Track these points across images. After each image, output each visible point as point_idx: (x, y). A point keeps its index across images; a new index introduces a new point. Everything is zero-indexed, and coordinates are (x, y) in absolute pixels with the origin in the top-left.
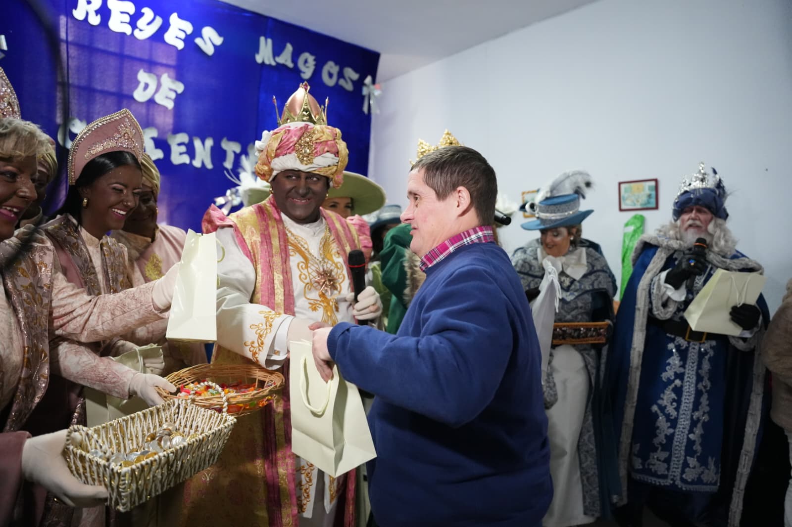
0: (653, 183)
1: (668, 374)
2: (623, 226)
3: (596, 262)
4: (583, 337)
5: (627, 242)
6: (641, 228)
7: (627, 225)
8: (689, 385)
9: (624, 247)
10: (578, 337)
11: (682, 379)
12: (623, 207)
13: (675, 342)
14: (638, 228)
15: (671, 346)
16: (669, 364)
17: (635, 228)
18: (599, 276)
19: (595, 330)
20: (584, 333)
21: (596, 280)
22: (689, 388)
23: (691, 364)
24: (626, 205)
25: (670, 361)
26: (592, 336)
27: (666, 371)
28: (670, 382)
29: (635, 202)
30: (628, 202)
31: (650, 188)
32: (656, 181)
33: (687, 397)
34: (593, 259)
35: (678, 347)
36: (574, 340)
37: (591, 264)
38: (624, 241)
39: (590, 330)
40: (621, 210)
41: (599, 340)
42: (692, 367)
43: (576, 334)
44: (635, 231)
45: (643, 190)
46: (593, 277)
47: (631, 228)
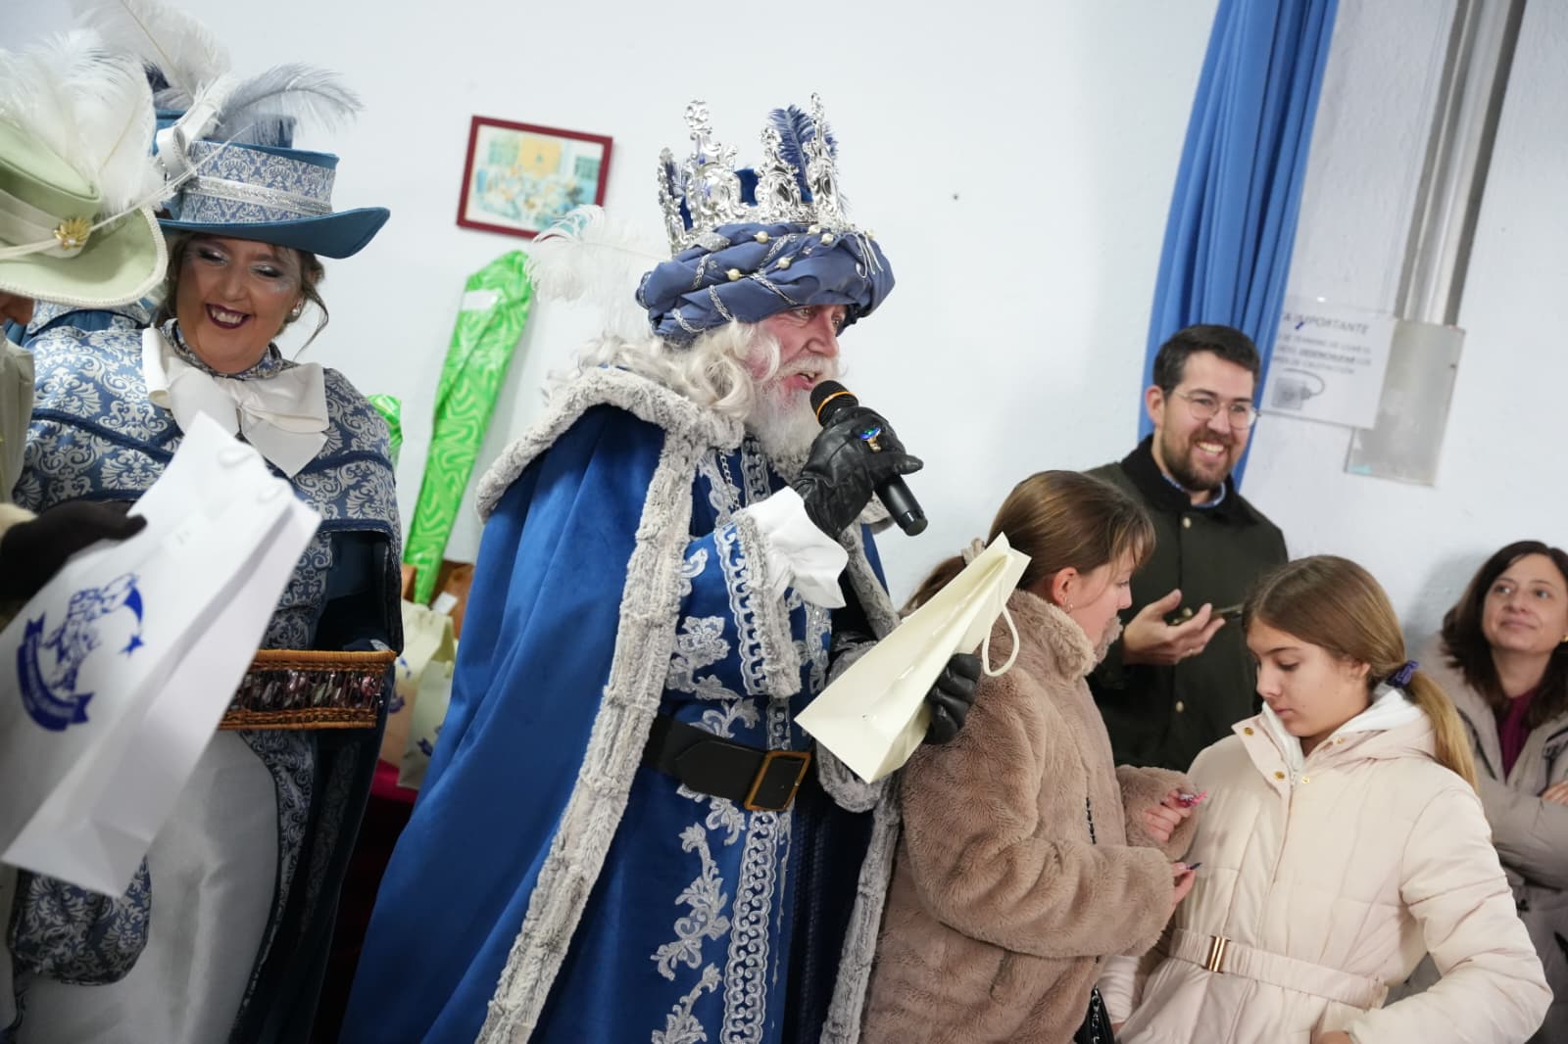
0: (595, 151)
1: (681, 948)
2: (463, 283)
3: (356, 420)
4: (296, 706)
5: (465, 346)
6: (525, 307)
7: (474, 283)
8: (745, 980)
9: (449, 362)
10: (276, 705)
11: (721, 961)
12: (472, 214)
13: (709, 819)
14: (512, 305)
15: (693, 837)
16: (686, 909)
17: (504, 301)
18: (365, 477)
19: (342, 680)
20: (299, 689)
21: (357, 486)
22: (745, 992)
23: (750, 895)
24: (487, 208)
25: (689, 895)
26: (327, 702)
27: (677, 938)
28: (687, 976)
29: (520, 202)
30: (495, 199)
31: (580, 164)
32: (607, 142)
33: (740, 1026)
34: (350, 409)
35: (716, 838)
36: (259, 715)
37: (340, 427)
38: (455, 342)
39: (324, 680)
40: (463, 222)
41: (354, 716)
42: (753, 909)
43: (267, 696)
44: (500, 314)
45: (557, 168)
46: (345, 476)
47: (487, 301)
